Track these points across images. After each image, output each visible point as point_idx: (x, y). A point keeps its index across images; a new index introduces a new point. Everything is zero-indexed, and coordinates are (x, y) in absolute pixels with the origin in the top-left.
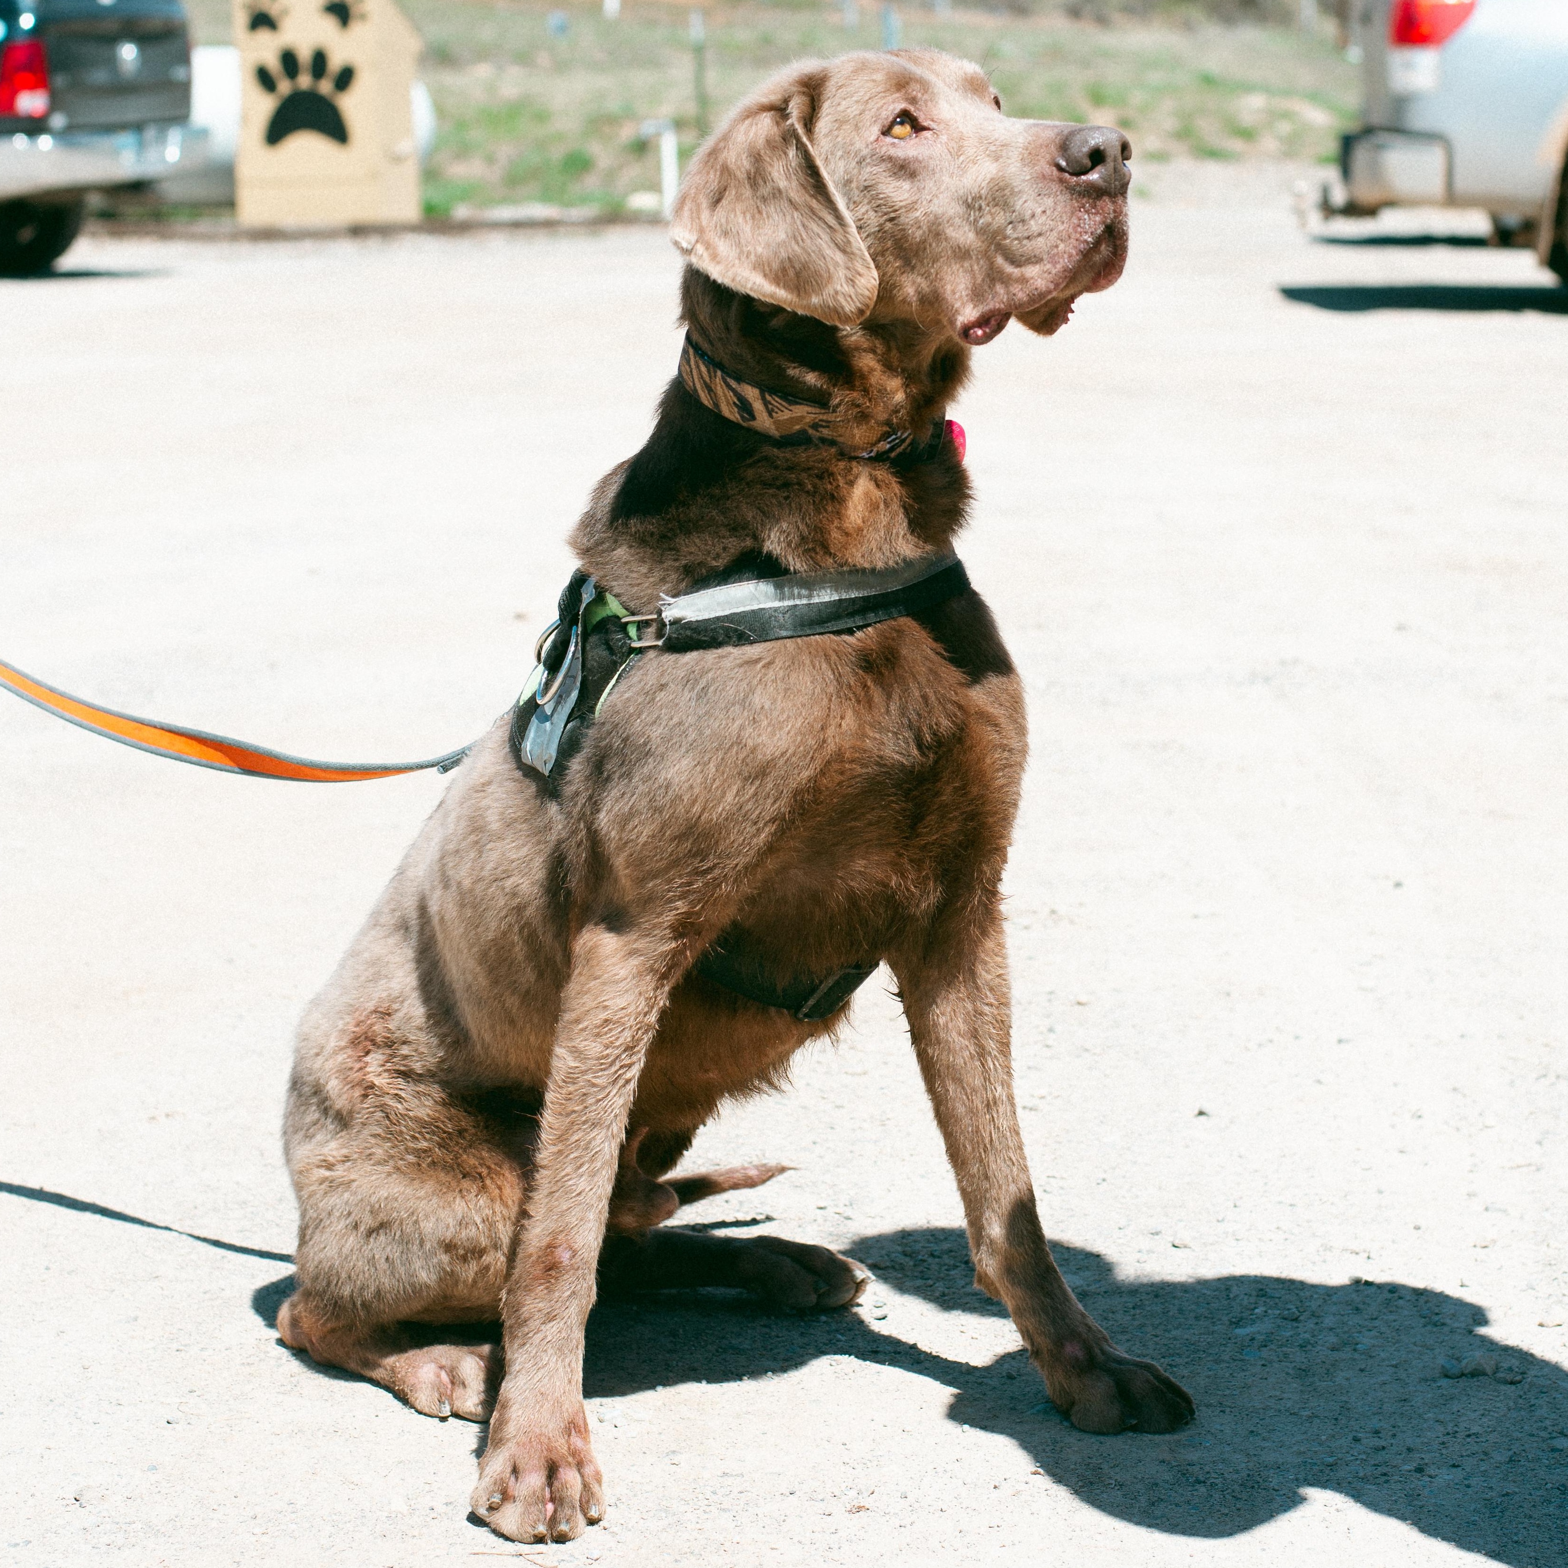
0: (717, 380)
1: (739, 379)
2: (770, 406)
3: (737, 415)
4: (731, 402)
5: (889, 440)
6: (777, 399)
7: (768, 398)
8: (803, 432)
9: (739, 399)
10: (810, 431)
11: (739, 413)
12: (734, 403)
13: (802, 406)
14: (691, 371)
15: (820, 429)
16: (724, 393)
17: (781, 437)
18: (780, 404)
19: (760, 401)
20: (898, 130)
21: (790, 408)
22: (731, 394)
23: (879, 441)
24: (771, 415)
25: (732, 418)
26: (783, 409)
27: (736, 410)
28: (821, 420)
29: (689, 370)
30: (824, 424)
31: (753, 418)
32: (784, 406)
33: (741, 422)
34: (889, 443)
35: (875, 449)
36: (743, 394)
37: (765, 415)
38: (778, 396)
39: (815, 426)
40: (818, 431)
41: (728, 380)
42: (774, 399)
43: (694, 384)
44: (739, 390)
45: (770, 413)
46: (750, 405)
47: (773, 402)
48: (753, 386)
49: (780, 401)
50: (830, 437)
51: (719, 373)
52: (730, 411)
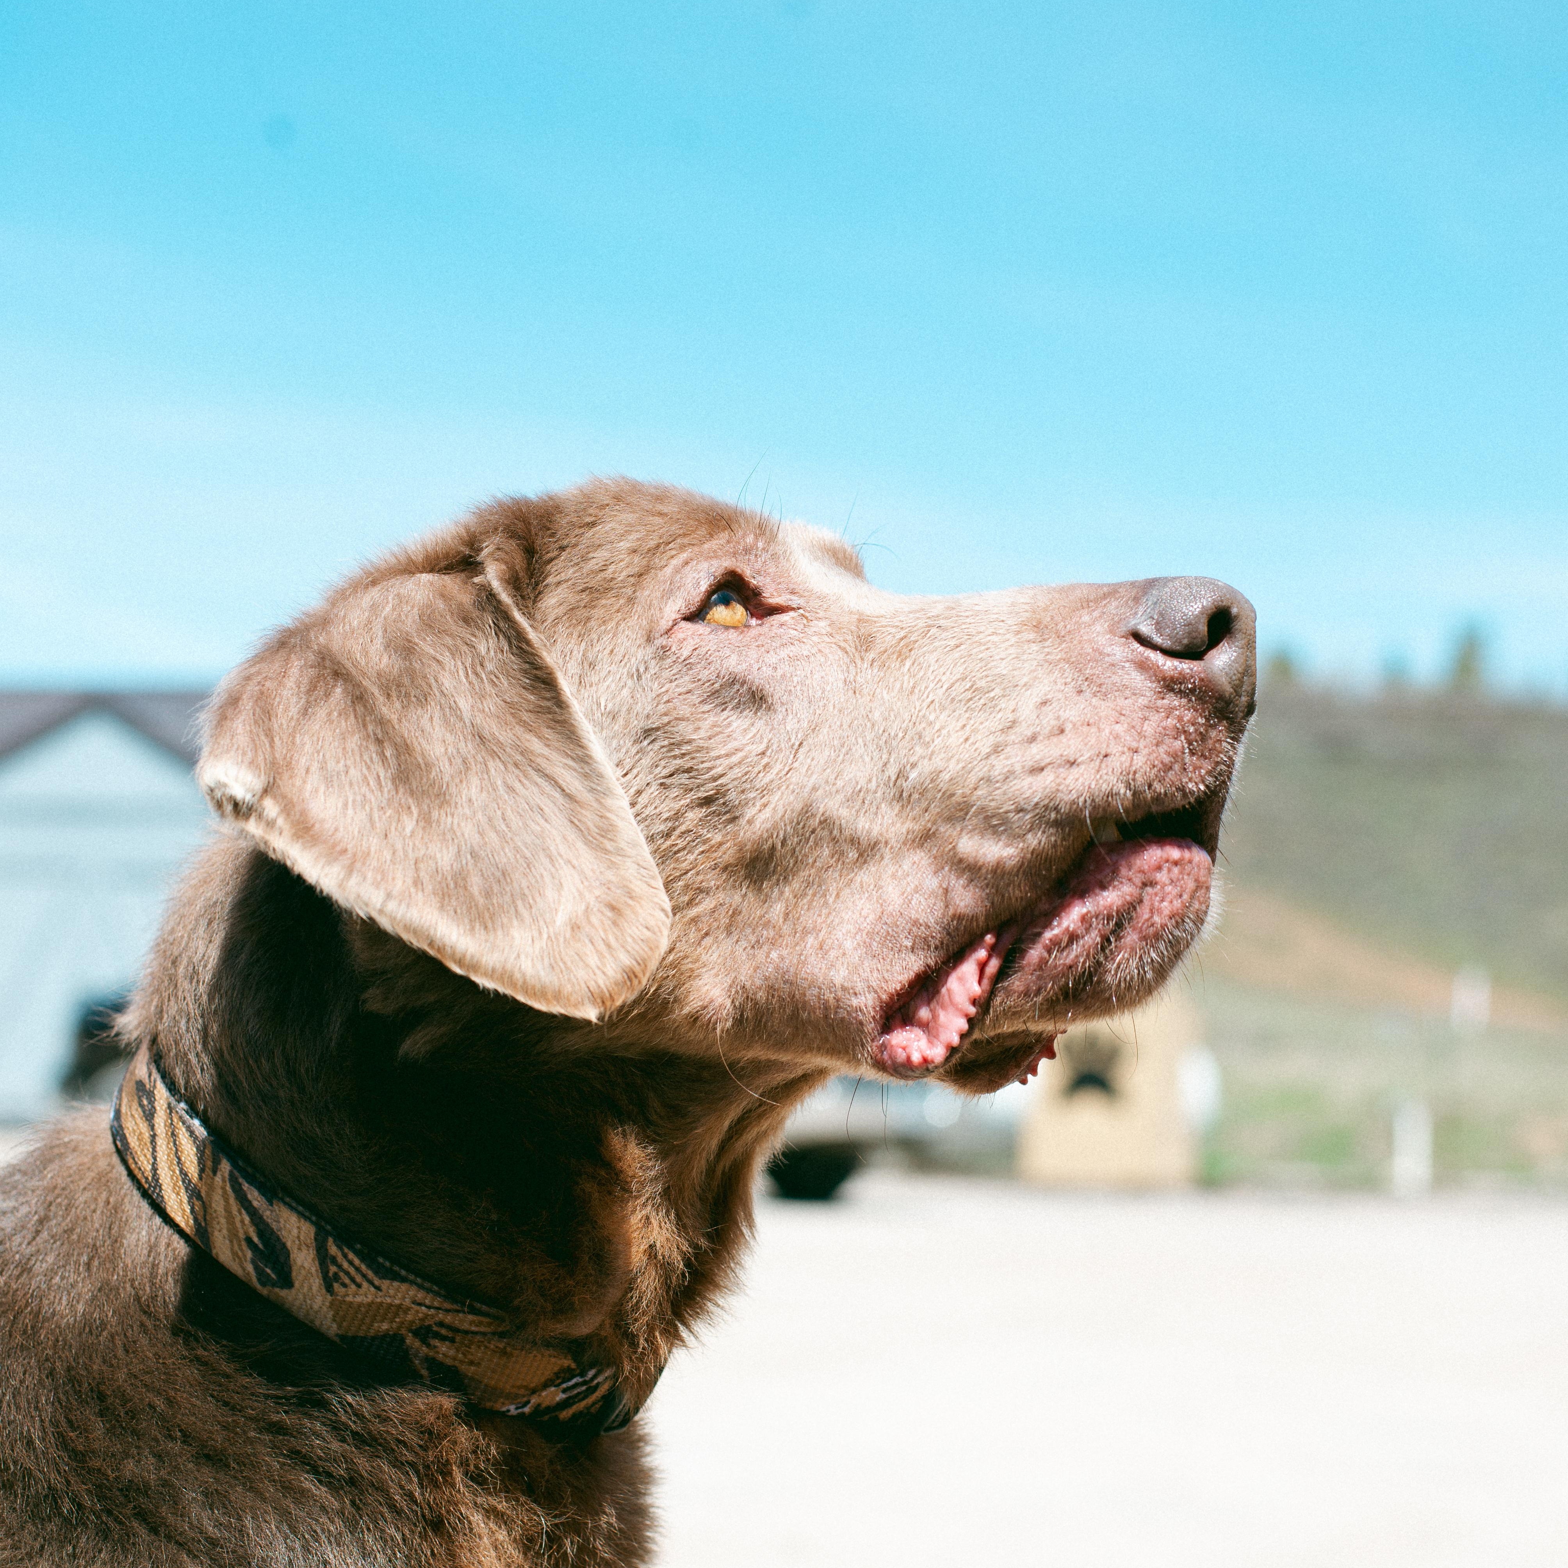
0: (218, 1179)
1: (271, 1193)
2: (333, 1269)
3: (250, 1268)
4: (242, 1235)
5: (564, 1386)
6: (351, 1256)
7: (333, 1250)
8: (394, 1340)
9: (261, 1234)
10: (409, 1340)
11: (253, 1262)
12: (249, 1240)
13: (404, 1287)
14: (153, 1137)
15: (436, 1342)
16: (228, 1210)
17: (343, 1337)
18: (357, 1269)
19: (312, 1253)
20: (720, 613)
21: (377, 1282)
22: (247, 1219)
23: (546, 1385)
24: (329, 1289)
25: (234, 1267)
26: (358, 1279)
27: (249, 1254)
28: (441, 1324)
29: (147, 1135)
30: (443, 1332)
31: (286, 1281)
32: (364, 1276)
33: (258, 1286)
34: (564, 1391)
35: (534, 1400)
36: (274, 1226)
37: (316, 1283)
38: (357, 1253)
39: (424, 1333)
40: (428, 1346)
41: (246, 1186)
42: (345, 1256)
43: (155, 1169)
44: (267, 1214)
45: (328, 1284)
46: (288, 1254)
47: (340, 1258)
48: (301, 1215)
49: (357, 1261)
50: (449, 1362)
51: (225, 1166)
52: (234, 1254)
